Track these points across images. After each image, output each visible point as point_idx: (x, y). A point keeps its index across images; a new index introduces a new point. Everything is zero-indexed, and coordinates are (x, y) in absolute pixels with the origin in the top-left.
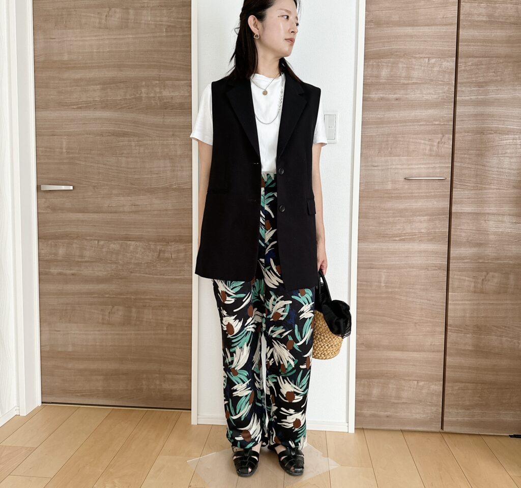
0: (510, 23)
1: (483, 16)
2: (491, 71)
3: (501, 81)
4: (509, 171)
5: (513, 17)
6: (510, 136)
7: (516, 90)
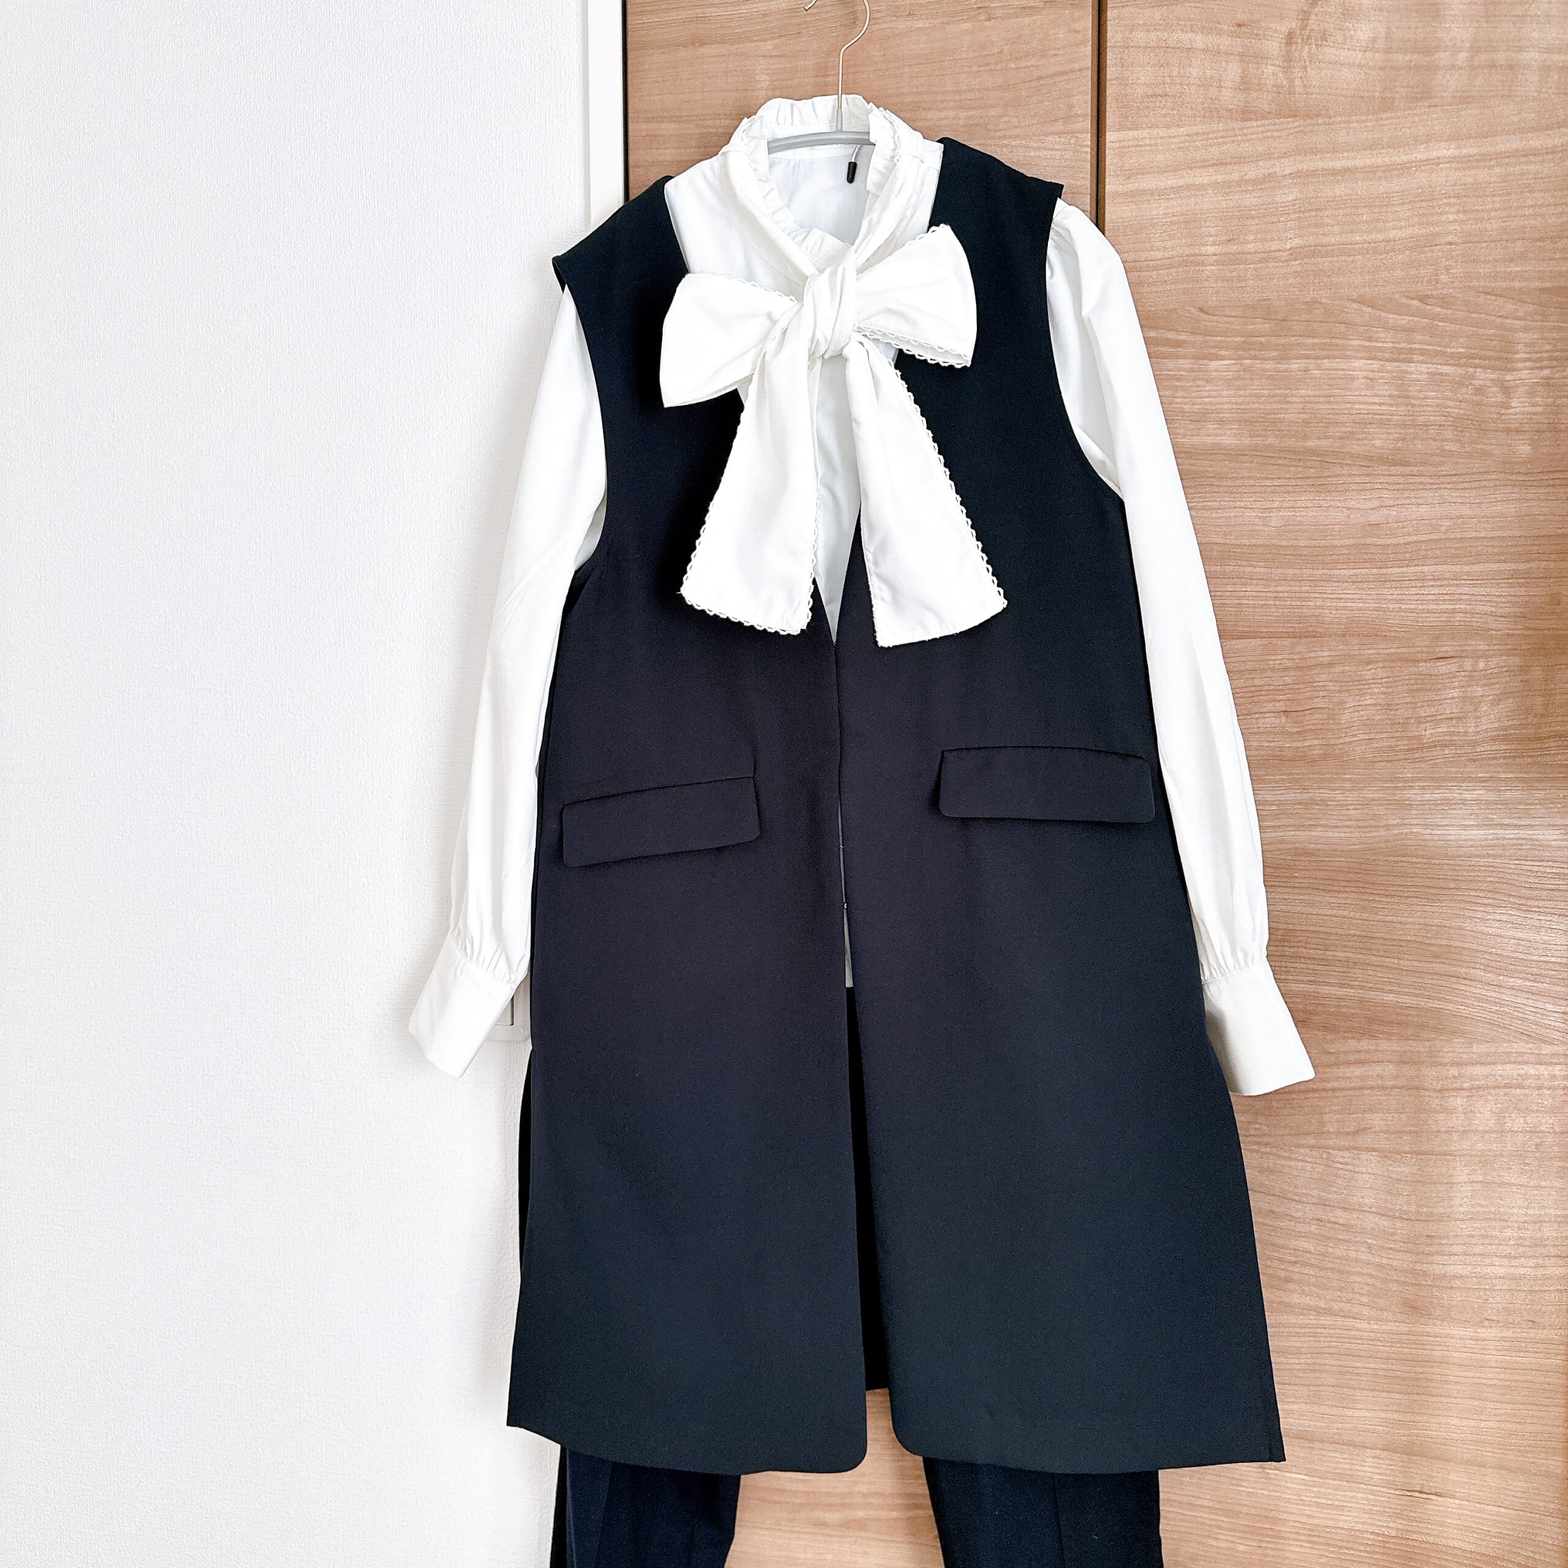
0: (1366, 457)
1: (1222, 422)
2: (1270, 707)
3: (1325, 757)
4: (1385, 1223)
5: (1382, 424)
6: (1383, 1045)
7: (1404, 806)
